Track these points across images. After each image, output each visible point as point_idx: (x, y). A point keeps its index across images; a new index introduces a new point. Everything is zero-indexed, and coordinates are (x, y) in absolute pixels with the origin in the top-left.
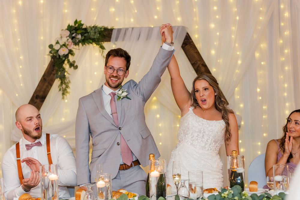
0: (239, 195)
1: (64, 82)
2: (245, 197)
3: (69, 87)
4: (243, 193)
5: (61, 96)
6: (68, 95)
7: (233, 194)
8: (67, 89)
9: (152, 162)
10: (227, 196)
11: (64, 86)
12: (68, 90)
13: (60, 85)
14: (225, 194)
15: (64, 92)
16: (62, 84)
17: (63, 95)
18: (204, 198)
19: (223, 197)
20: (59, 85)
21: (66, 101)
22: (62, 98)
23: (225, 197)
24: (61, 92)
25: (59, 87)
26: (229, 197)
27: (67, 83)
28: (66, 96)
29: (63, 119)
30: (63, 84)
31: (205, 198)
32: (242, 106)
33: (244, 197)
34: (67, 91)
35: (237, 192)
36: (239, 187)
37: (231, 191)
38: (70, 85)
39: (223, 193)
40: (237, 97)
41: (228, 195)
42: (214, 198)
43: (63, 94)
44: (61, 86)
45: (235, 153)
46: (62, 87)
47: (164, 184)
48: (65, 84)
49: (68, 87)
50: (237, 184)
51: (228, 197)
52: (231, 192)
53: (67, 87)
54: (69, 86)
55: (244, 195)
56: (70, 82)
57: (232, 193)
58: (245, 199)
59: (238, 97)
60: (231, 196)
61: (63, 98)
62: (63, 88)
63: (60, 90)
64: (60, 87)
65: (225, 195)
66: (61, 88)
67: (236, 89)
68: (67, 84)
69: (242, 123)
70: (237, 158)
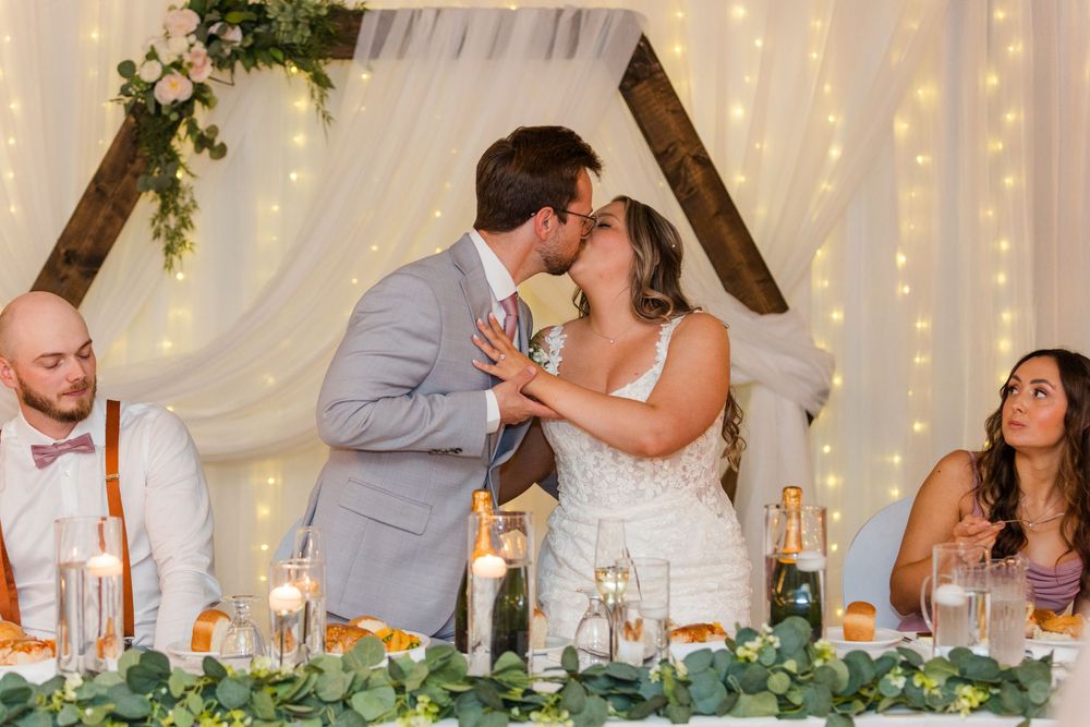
0: (801, 653)
1: (171, 206)
2: (825, 660)
3: (192, 226)
4: (819, 645)
5: (161, 258)
6: (186, 254)
7: (778, 650)
8: (183, 231)
9: (481, 520)
10: (755, 658)
11: (172, 221)
12: (188, 235)
13: (157, 217)
14: (750, 649)
15: (173, 244)
16: (165, 211)
17: (166, 254)
18: (671, 661)
19: (743, 661)
20: (152, 216)
21: (180, 276)
22: (166, 266)
23: (747, 659)
24: (161, 244)
25: (153, 223)
26: (763, 660)
27: (186, 209)
28: (180, 257)
29: (167, 344)
30: (169, 211)
31: (674, 660)
32: (837, 316)
33: (818, 663)
34: (182, 239)
35: (794, 643)
36: (802, 625)
37: (771, 638)
38: (196, 218)
39: (742, 644)
40: (821, 283)
41: (760, 652)
42: (707, 661)
43: (169, 250)
44: (162, 221)
45: (795, 497)
46: (166, 222)
47: (521, 603)
48: (176, 214)
49: (189, 226)
50: (795, 611)
51: (759, 662)
52: (771, 644)
53: (185, 223)
54: (190, 222)
55: (821, 654)
56: (195, 206)
57: (777, 645)
58: (823, 668)
59: (826, 283)
60: (770, 658)
61: (169, 266)
62: (167, 227)
63: (157, 235)
64: (157, 223)
65: (749, 653)
66: (162, 226)
67: (819, 252)
68: (185, 215)
69: (837, 381)
70: (799, 516)
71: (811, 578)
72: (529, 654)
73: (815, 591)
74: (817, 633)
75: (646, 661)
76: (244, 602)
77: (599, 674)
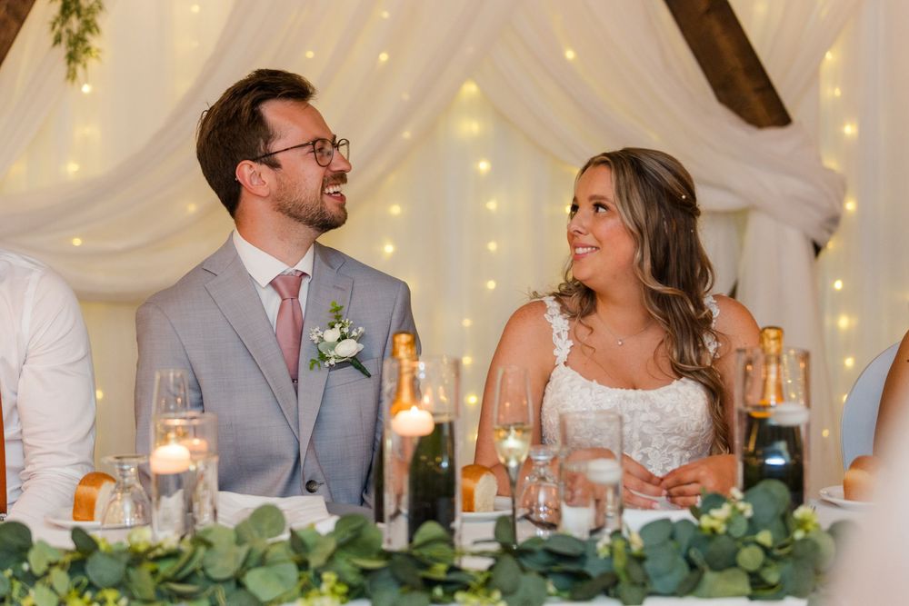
0: (778, 524)
1: (74, 7)
2: (807, 531)
3: (97, 30)
4: (800, 513)
5: (62, 67)
6: (92, 63)
7: (750, 521)
8: (88, 36)
9: (400, 368)
10: (722, 529)
11: (75, 24)
12: (93, 41)
13: (58, 19)
14: (716, 518)
15: (76, 51)
16: (67, 13)
17: (69, 63)
18: (625, 533)
19: (708, 532)
20: (52, 19)
21: (86, 89)
22: (68, 77)
23: (713, 531)
24: (62, 50)
25: (53, 28)
26: (733, 531)
27: (90, 10)
28: (85, 66)
29: (72, 168)
30: (71, 13)
31: (629, 532)
32: (849, 130)
33: (799, 535)
34: (87, 45)
35: (770, 511)
36: (779, 490)
37: (741, 506)
38: (103, 21)
39: (707, 512)
40: (832, 92)
41: (728, 522)
42: (666, 532)
43: (72, 57)
44: (62, 25)
45: (774, 339)
46: (67, 26)
47: (445, 464)
48: (79, 16)
49: (94, 30)
51: (727, 533)
52: (741, 513)
53: (89, 26)
54: (96, 26)
55: (802, 524)
56: (100, 7)
57: (749, 513)
58: (804, 541)
59: (838, 92)
60: (740, 529)
61: (72, 76)
62: (69, 31)
63: (58, 40)
64: (58, 27)
65: (715, 524)
66: (64, 30)
67: (829, 56)
68: (89, 18)
69: (850, 206)
70: (779, 360)
71: (789, 435)
72: (456, 524)
73: (796, 449)
74: (798, 499)
75: (593, 532)
76: (128, 464)
77: (537, 548)
